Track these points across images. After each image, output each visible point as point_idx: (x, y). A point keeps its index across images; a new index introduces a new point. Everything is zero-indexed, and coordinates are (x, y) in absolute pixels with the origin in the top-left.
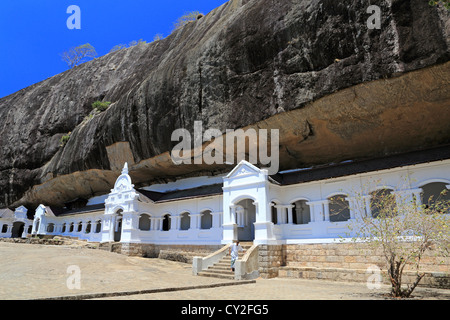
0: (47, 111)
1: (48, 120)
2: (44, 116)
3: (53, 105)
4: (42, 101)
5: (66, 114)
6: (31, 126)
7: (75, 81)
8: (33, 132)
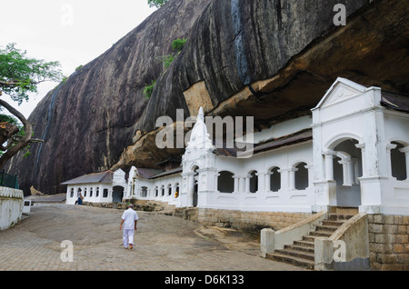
0: (133, 63)
1: (135, 72)
2: (131, 69)
3: (139, 54)
4: (129, 51)
5: (152, 62)
6: (120, 81)
7: (159, 22)
8: (123, 87)
